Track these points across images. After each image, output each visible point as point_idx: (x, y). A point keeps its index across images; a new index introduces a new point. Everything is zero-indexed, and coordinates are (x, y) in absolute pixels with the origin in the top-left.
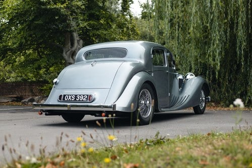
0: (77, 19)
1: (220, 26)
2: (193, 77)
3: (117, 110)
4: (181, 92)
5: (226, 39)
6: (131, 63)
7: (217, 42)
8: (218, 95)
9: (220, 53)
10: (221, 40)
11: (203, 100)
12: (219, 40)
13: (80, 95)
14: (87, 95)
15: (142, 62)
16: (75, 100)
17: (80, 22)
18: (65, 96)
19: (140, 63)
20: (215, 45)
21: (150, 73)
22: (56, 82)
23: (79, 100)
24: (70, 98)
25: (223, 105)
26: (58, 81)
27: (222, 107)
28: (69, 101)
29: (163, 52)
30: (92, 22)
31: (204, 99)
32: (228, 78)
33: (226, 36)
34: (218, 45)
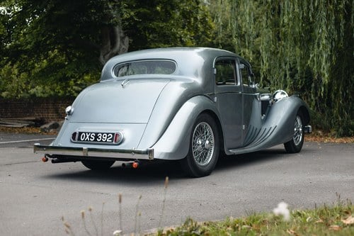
0: (119, 6)
1: (328, 17)
2: (285, 96)
3: (155, 157)
4: (265, 121)
5: (339, 37)
6: (182, 83)
7: (324, 42)
8: (327, 119)
9: (329, 59)
10: (330, 37)
11: (299, 131)
12: (326, 38)
13: (102, 134)
14: (113, 134)
15: (199, 81)
16: (95, 140)
17: (124, 10)
18: (80, 133)
19: (195, 83)
20: (321, 47)
21: (211, 97)
22: (70, 111)
23: (101, 141)
24: (88, 137)
25: (335, 135)
26: (72, 110)
27: (333, 136)
28: (86, 142)
29: (234, 62)
30: (142, 10)
31: (301, 130)
32: (343, 94)
33: (339, 32)
34: (325, 47)
